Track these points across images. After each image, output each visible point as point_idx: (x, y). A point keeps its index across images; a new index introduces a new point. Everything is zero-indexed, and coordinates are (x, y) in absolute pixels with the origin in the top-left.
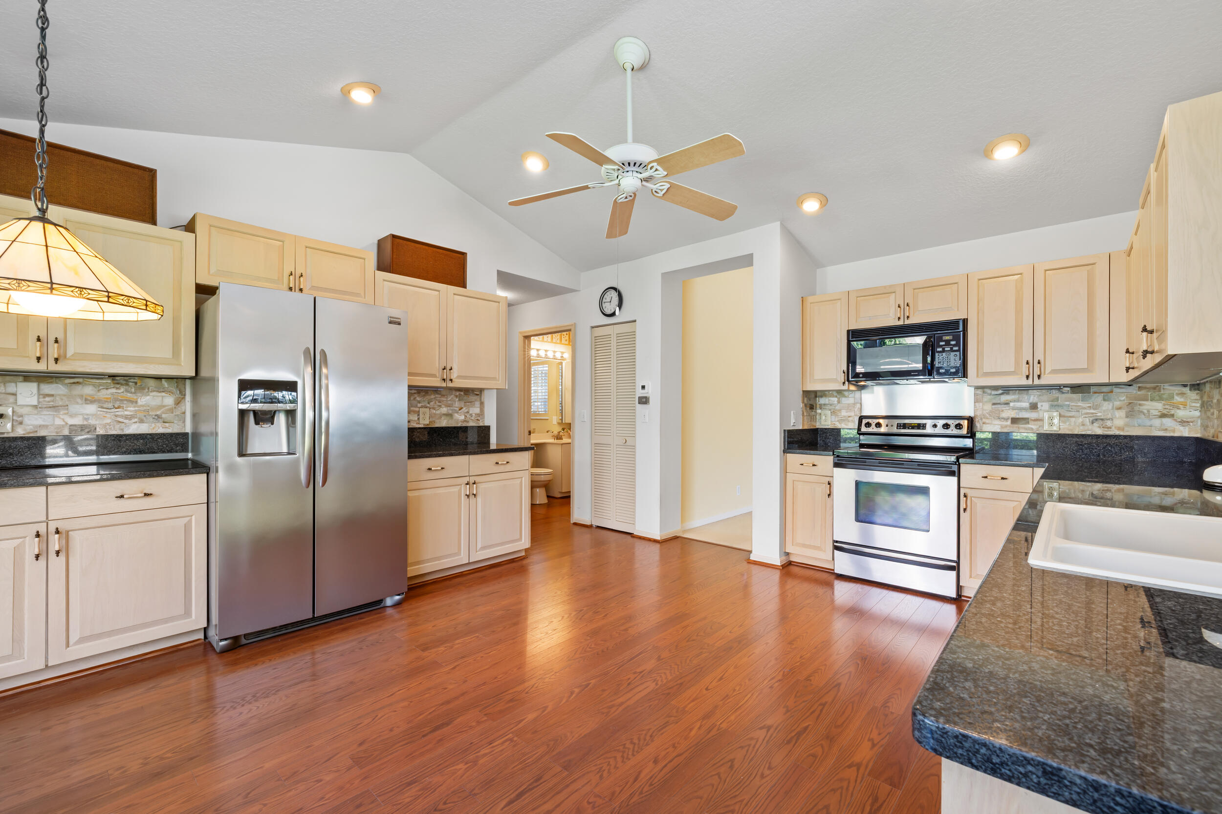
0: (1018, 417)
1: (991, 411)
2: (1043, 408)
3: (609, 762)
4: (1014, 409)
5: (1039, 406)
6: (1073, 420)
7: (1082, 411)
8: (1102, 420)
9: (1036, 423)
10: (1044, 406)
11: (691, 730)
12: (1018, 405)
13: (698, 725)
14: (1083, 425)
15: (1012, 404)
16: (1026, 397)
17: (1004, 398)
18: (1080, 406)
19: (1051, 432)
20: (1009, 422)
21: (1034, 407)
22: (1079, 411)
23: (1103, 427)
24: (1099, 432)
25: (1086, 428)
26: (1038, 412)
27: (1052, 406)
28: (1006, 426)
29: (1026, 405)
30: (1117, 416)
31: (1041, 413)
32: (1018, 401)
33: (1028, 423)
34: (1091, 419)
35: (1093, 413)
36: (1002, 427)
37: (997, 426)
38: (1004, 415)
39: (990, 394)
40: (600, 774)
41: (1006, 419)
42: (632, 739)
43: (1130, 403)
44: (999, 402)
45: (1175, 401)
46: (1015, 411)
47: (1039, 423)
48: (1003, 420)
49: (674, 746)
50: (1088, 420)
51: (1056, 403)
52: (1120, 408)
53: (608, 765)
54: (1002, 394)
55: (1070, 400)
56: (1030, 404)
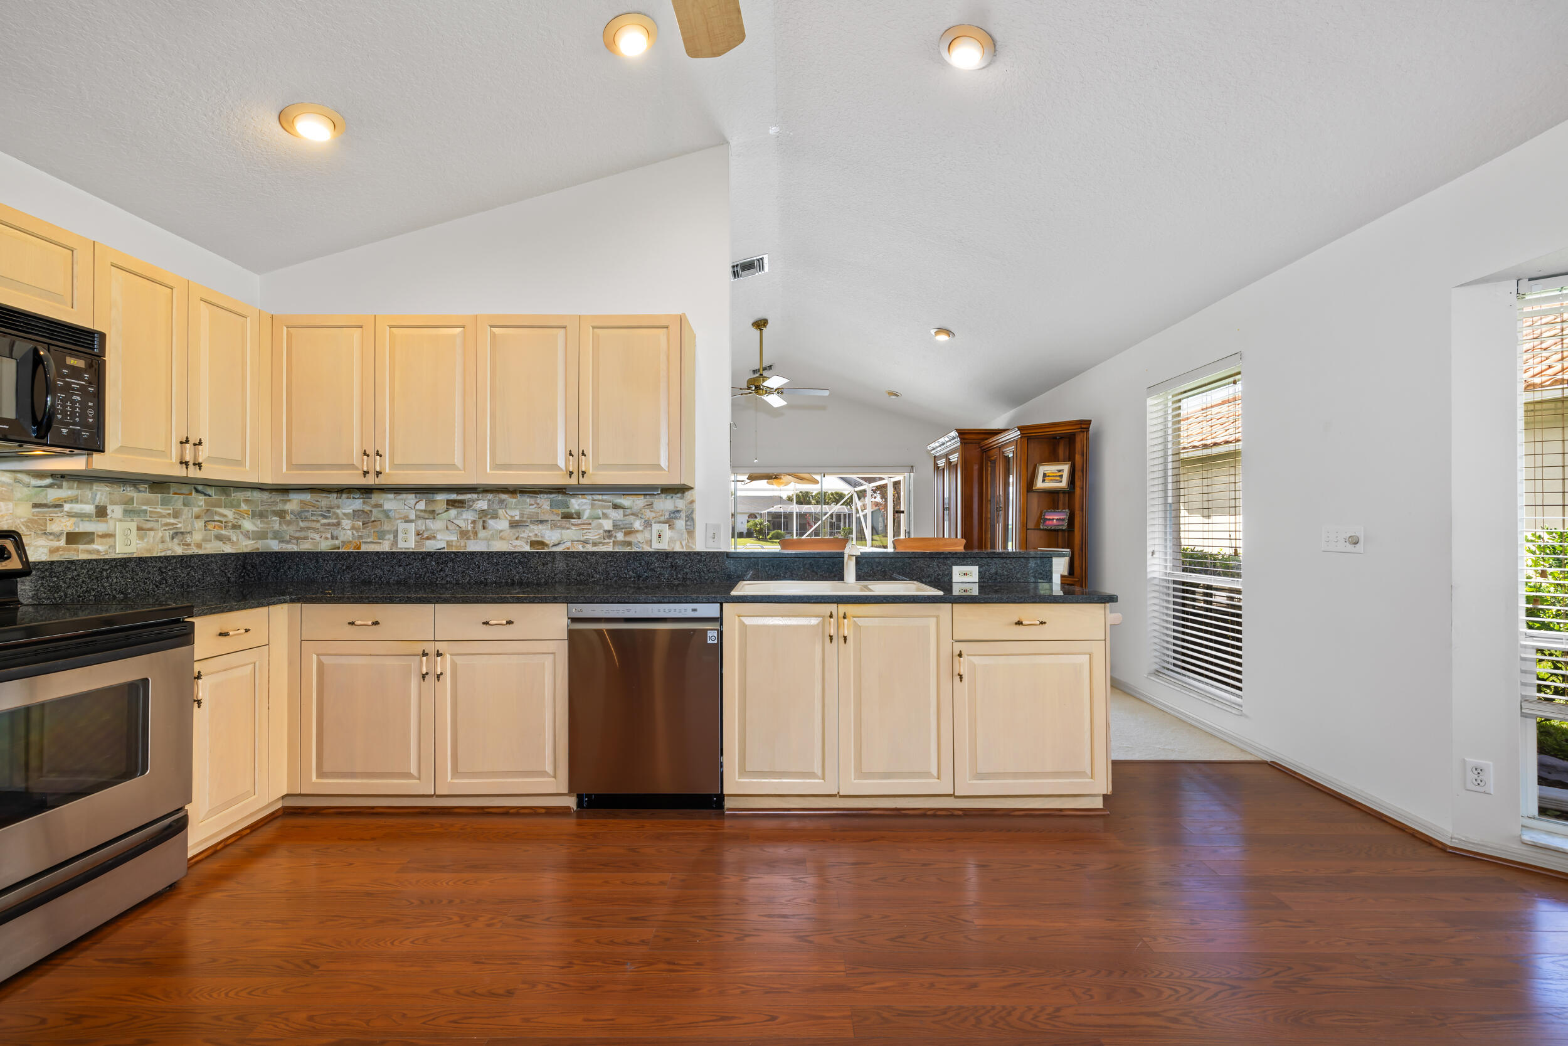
0: (77, 530)
1: (30, 521)
2: (115, 515)
3: (1033, 1019)
4: (71, 515)
5: (109, 511)
6: (152, 533)
7: (161, 521)
8: (182, 533)
9: (104, 540)
10: (116, 511)
12: (77, 508)
14: (163, 542)
15: (67, 507)
16: (88, 493)
17: (53, 495)
18: (159, 512)
19: (125, 556)
20: (62, 542)
21: (101, 512)
22: (157, 521)
23: (183, 545)
24: (179, 551)
25: (165, 546)
26: (106, 522)
27: (126, 512)
28: (57, 549)
29: (90, 508)
30: (196, 528)
31: (111, 523)
32: (74, 500)
33: (92, 541)
34: (171, 532)
35: (173, 524)
36: (52, 551)
37: (41, 550)
38: (54, 527)
39: (28, 485)
40: (1057, 1014)
41: (57, 536)
43: (208, 510)
44: (44, 502)
45: (241, 509)
46: (73, 520)
47: (110, 541)
48: (51, 537)
50: (168, 534)
51: (130, 507)
52: (197, 517)
53: (1037, 1017)
54: (50, 486)
55: (147, 502)
56: (97, 507)
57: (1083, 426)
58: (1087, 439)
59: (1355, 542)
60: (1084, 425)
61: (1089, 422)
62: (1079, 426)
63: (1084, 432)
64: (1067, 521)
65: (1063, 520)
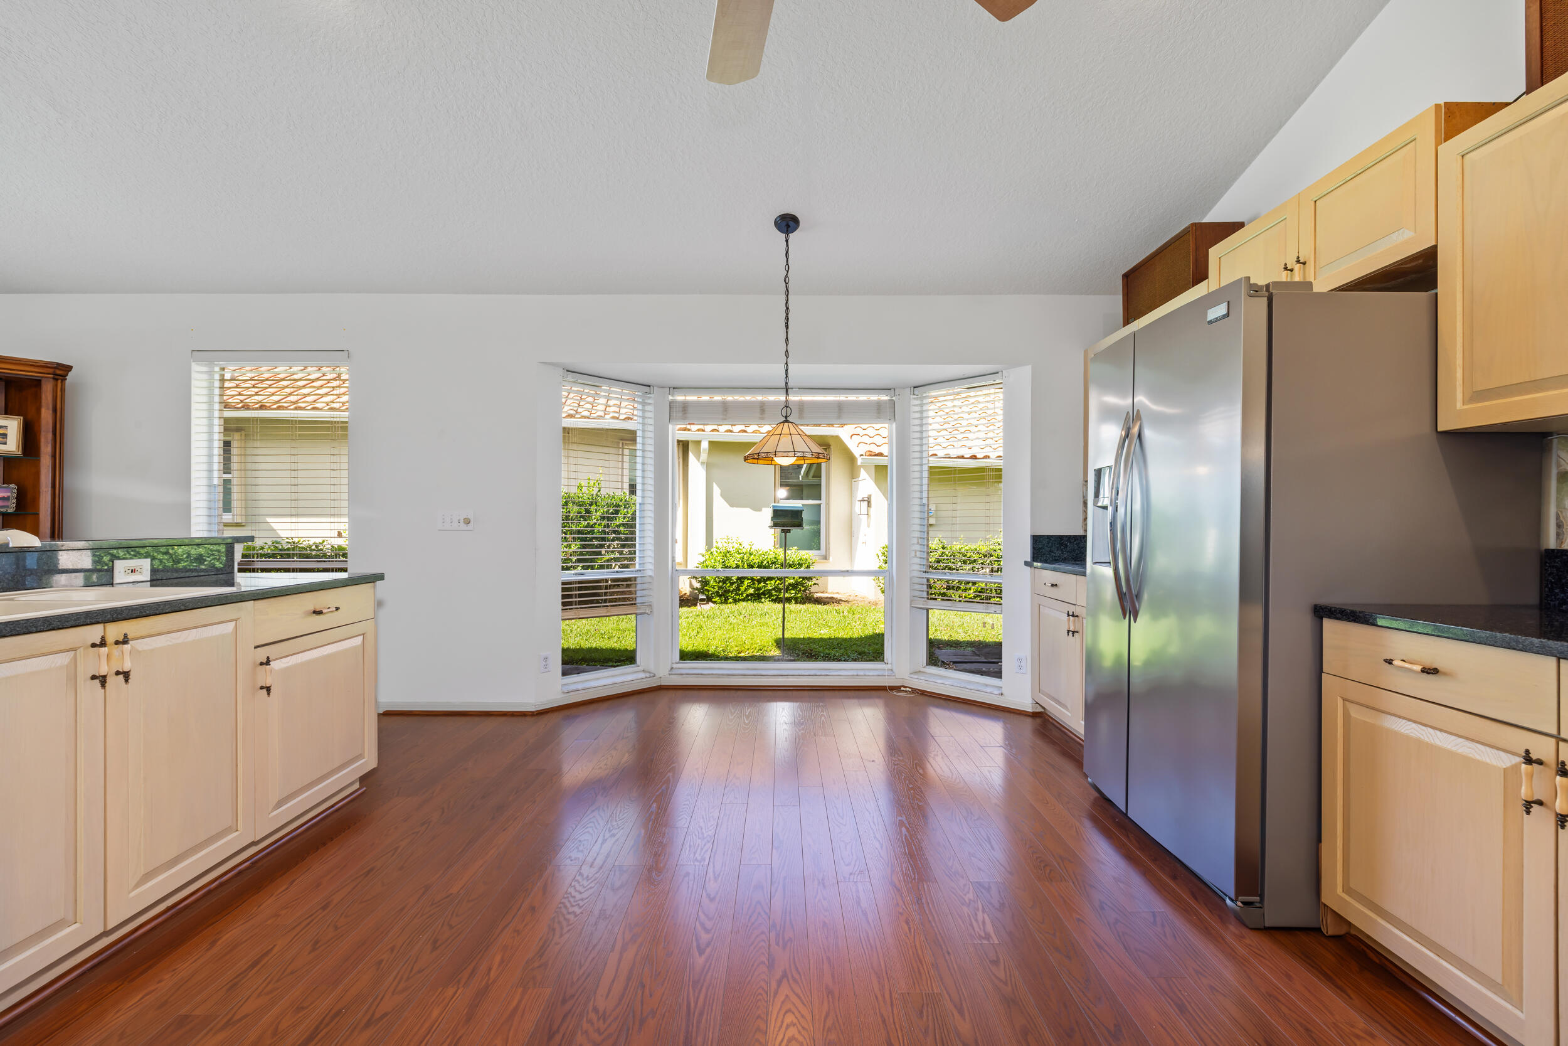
11: (502, 961)
13: (493, 974)
42: (576, 916)
49: (518, 932)
57: (58, 372)
58: (63, 390)
59: (467, 522)
60: (60, 372)
61: (69, 368)
62: (51, 371)
63: (57, 380)
64: (15, 501)
65: (7, 499)
